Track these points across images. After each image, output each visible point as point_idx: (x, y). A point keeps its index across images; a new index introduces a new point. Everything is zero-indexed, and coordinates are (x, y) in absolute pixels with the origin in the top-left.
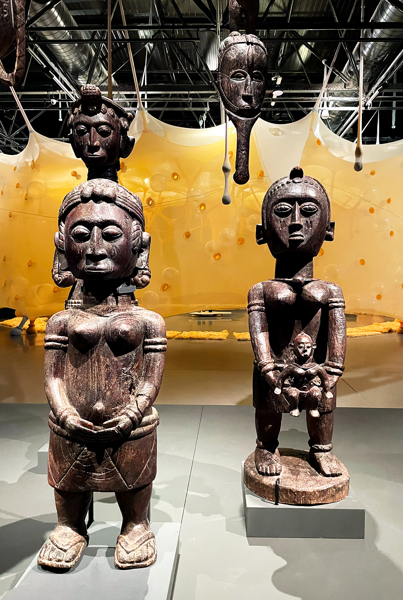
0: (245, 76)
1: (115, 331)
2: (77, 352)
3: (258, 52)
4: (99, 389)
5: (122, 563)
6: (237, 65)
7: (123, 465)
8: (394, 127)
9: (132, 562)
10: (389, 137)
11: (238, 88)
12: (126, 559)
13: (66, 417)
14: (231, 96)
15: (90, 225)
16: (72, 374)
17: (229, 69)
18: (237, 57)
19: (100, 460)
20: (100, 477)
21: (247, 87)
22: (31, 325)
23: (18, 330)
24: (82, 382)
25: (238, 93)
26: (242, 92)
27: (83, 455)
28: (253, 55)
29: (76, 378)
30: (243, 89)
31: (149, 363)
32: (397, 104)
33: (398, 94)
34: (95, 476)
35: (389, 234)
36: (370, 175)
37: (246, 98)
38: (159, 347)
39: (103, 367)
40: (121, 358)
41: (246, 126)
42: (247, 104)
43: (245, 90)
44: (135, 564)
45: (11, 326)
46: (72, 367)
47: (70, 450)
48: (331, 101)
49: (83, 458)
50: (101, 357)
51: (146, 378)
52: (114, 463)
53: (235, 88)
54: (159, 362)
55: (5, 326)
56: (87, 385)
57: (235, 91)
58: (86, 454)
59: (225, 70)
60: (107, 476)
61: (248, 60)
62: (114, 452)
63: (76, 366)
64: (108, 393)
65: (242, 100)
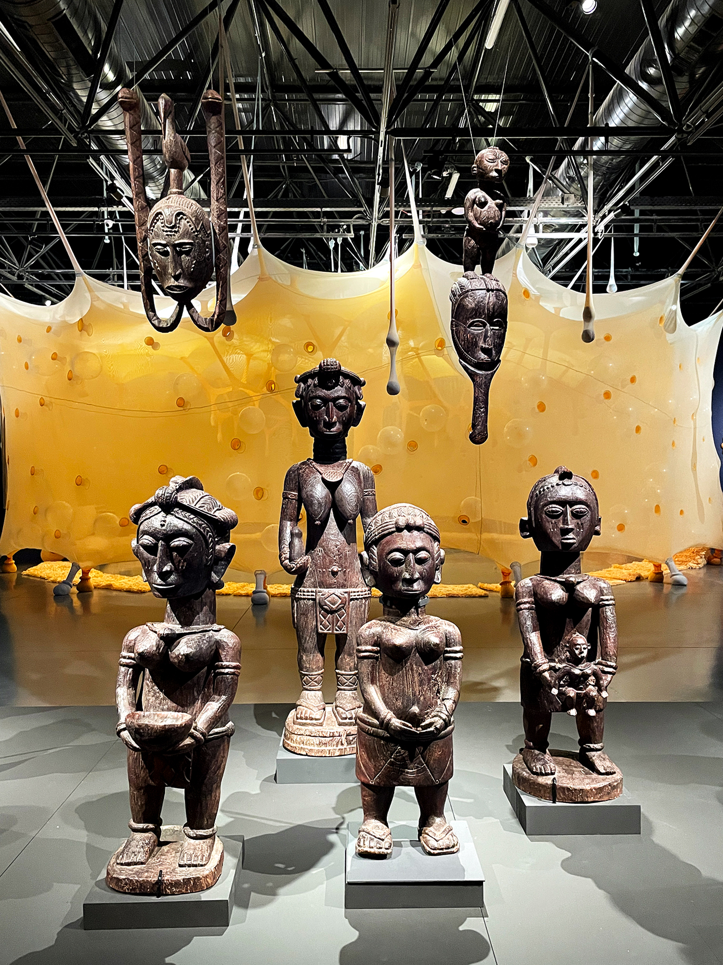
0: (484, 325)
1: (427, 644)
2: (391, 661)
3: (499, 300)
4: (414, 695)
5: (433, 849)
6: (476, 314)
7: (432, 762)
8: (638, 254)
9: (442, 849)
10: (630, 269)
11: (476, 339)
12: (436, 846)
13: (390, 720)
14: (468, 347)
15: (405, 552)
16: (387, 681)
17: (466, 318)
18: (476, 305)
19: (412, 757)
20: (411, 773)
21: (488, 339)
22: (85, 578)
23: (66, 587)
24: (398, 688)
25: (476, 344)
26: (481, 344)
27: (397, 753)
28: (494, 305)
29: (392, 685)
30: (482, 340)
31: (451, 670)
32: (642, 229)
33: (642, 213)
34: (408, 773)
35: (635, 431)
36: (604, 340)
37: (484, 351)
38: (459, 655)
39: (415, 675)
40: (430, 666)
41: (485, 382)
42: (486, 356)
43: (485, 341)
44: (445, 851)
45: (44, 579)
46: (387, 675)
47: (384, 749)
48: (541, 223)
49: (397, 756)
50: (414, 666)
51: (448, 683)
52: (424, 761)
53: (472, 339)
54: (459, 669)
55: (31, 578)
56: (403, 691)
57: (472, 342)
58: (400, 752)
59: (461, 318)
60: (418, 772)
61: (488, 309)
62: (424, 751)
63: (391, 674)
64: (422, 698)
65: (480, 352)
